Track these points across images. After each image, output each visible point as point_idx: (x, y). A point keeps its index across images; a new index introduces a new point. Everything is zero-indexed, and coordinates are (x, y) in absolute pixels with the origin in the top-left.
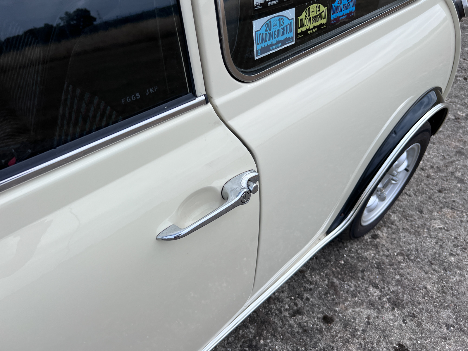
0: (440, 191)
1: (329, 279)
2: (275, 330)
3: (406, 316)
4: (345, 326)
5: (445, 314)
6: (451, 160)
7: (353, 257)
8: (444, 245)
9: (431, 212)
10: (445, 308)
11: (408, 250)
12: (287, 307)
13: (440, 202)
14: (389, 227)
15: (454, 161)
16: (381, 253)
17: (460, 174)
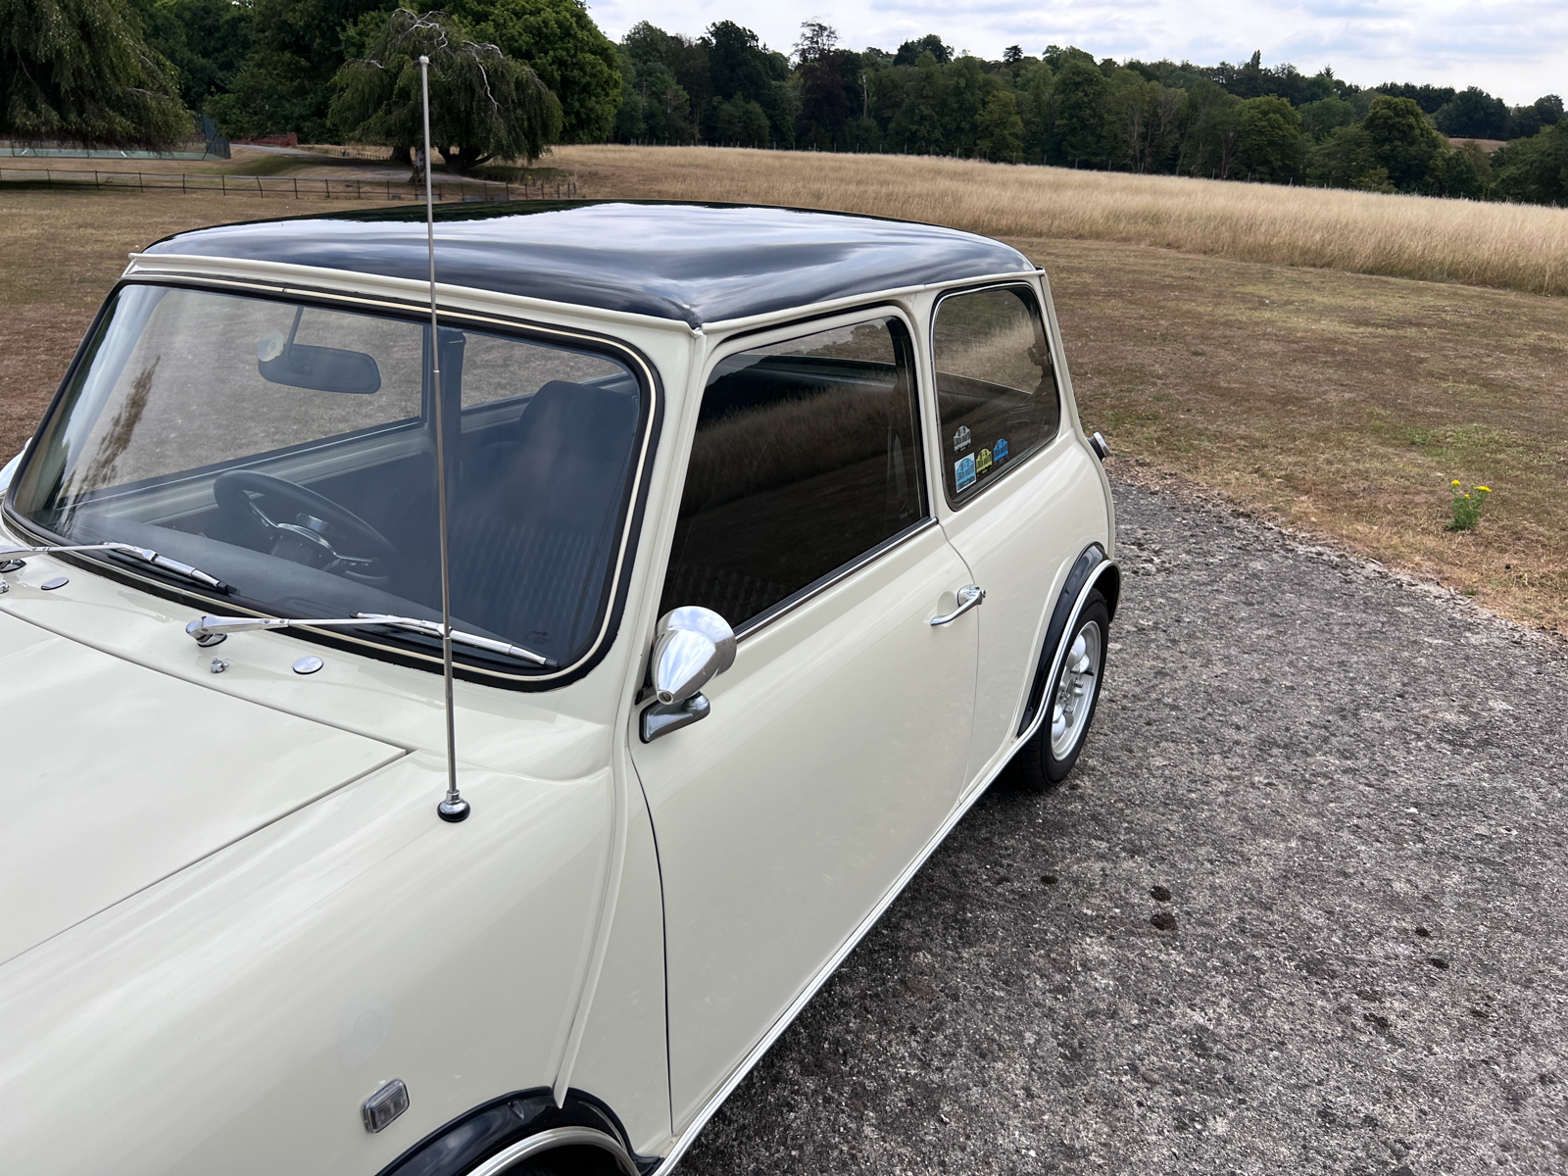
0: (1148, 724)
1: (1029, 841)
2: (983, 901)
3: (1153, 861)
4: (1076, 883)
5: (1202, 851)
6: (1151, 684)
7: (1053, 813)
8: (1177, 783)
9: (1144, 749)
10: (1200, 845)
11: (1129, 795)
12: (985, 877)
13: (1153, 735)
14: (1090, 774)
15: (1157, 685)
16: (1092, 803)
17: (1170, 700)
